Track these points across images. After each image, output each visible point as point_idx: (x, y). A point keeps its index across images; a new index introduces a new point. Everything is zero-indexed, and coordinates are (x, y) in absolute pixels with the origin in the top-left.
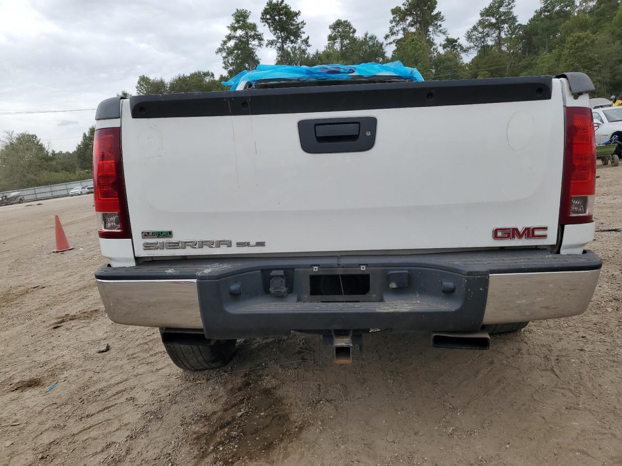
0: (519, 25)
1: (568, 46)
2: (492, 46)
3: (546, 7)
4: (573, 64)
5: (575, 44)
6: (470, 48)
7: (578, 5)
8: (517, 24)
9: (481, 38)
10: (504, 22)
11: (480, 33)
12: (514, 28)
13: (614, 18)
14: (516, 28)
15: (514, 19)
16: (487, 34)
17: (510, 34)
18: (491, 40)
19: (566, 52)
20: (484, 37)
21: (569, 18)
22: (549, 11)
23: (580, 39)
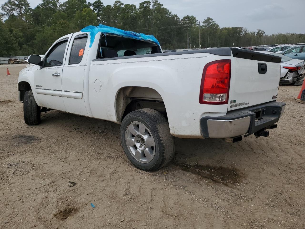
0: (30, 8)
1: (58, 25)
2: (16, 16)
3: (44, 3)
4: (61, 34)
5: (61, 25)
6: (4, 15)
7: (58, 7)
8: (29, 8)
9: (10, 10)
10: (22, 5)
11: (10, 7)
12: (28, 10)
13: (75, 17)
14: (29, 9)
15: (28, 5)
16: (14, 9)
17: (26, 12)
18: (16, 13)
19: (57, 28)
20: (11, 10)
21: (56, 12)
22: (46, 6)
23: (63, 23)
